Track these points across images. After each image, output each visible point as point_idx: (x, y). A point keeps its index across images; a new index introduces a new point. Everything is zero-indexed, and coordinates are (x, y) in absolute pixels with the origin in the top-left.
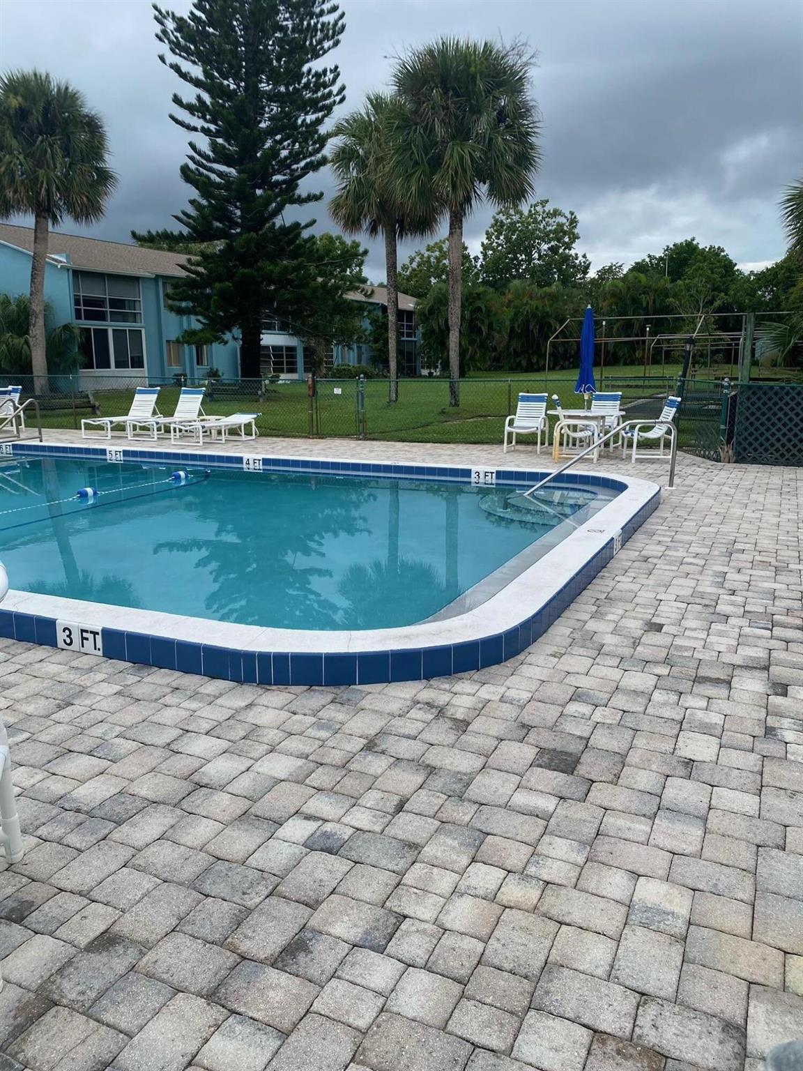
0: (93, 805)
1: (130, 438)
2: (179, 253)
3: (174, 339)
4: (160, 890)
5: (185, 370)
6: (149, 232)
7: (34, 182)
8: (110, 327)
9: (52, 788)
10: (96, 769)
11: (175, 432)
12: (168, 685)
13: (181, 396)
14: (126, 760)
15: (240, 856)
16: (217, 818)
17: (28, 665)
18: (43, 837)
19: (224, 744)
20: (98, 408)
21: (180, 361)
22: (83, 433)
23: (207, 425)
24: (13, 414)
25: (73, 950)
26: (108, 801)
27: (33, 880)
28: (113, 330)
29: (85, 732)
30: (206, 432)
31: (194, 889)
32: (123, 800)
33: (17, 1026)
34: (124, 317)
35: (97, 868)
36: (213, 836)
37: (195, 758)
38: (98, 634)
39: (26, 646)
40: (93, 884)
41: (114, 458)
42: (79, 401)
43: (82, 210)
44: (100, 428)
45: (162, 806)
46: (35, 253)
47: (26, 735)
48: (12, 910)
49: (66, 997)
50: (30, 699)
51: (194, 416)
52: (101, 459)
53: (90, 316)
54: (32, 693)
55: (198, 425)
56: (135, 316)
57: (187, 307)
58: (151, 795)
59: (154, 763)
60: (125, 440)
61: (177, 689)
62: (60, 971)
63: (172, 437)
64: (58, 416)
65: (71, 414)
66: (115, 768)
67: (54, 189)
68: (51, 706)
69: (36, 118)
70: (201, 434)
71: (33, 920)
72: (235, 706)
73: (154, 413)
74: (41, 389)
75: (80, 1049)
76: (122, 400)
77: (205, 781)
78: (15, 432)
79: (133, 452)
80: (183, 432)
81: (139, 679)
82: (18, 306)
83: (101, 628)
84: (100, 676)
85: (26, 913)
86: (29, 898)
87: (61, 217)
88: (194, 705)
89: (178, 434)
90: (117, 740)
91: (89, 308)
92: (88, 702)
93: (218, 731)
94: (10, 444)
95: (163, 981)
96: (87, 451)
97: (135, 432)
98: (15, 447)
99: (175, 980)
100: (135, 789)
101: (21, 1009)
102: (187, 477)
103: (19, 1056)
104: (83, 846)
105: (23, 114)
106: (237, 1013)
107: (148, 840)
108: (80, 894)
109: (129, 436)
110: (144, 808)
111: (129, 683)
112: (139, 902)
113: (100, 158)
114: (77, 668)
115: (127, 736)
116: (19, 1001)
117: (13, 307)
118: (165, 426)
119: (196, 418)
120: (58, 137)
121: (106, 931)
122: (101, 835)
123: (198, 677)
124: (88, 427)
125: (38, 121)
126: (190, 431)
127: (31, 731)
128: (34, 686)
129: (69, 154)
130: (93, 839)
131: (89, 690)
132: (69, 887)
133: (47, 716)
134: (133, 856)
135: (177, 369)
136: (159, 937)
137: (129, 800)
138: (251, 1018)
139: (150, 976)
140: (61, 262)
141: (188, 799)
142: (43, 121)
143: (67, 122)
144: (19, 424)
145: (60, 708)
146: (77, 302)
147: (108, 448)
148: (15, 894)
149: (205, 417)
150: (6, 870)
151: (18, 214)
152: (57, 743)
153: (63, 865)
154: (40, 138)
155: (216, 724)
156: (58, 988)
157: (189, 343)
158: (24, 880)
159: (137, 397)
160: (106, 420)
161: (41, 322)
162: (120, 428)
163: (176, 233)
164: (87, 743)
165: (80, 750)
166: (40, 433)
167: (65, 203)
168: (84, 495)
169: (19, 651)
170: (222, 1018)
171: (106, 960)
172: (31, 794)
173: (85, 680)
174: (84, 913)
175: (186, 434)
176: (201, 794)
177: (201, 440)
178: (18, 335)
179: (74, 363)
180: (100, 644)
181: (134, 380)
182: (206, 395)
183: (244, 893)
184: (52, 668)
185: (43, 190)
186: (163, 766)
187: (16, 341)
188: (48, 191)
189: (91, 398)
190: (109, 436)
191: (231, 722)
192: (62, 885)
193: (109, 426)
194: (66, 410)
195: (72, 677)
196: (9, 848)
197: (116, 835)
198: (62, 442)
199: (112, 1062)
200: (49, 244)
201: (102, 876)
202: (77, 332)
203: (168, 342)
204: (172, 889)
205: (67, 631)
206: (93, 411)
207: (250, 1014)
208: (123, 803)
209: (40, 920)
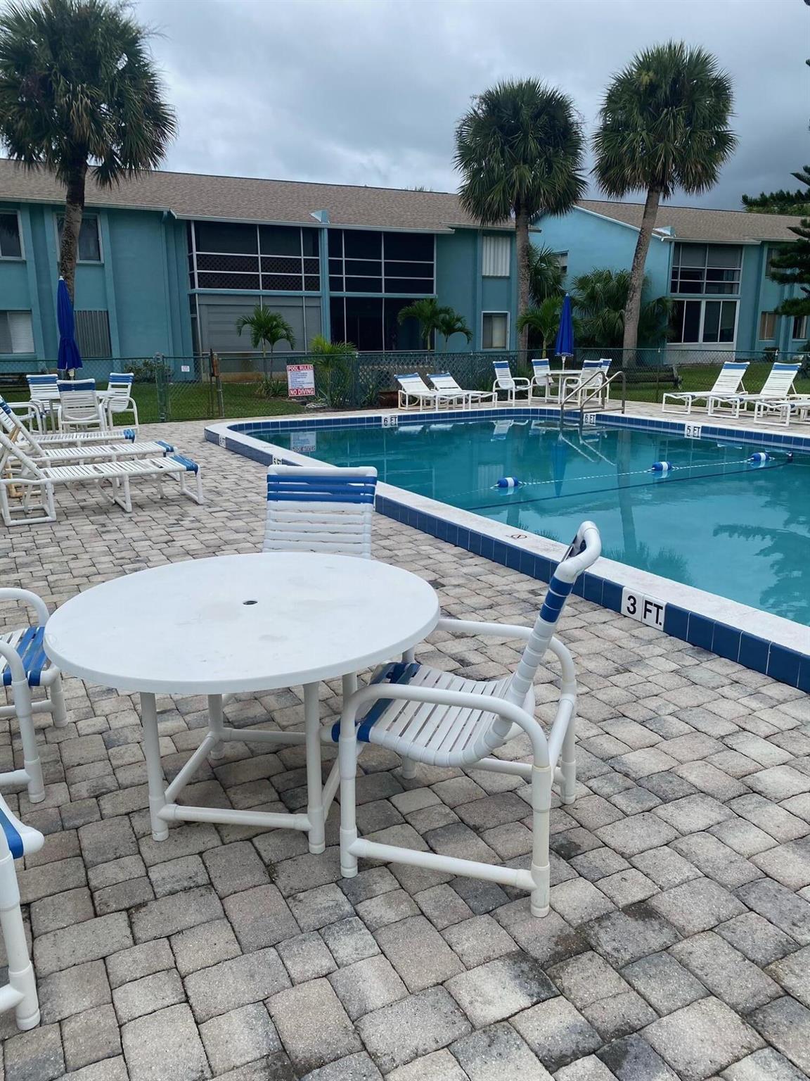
0: (641, 774)
1: (710, 414)
2: (791, 215)
3: (772, 309)
4: (701, 883)
5: (777, 343)
6: (762, 195)
7: (652, 156)
8: (703, 299)
9: (605, 745)
10: (647, 741)
11: (759, 410)
12: (727, 676)
13: (772, 371)
14: (677, 740)
15: (794, 881)
16: (770, 831)
17: (593, 625)
18: (594, 789)
19: (786, 756)
20: (680, 382)
21: (773, 334)
22: (663, 407)
23: (797, 403)
24: (601, 386)
25: (611, 906)
26: (656, 776)
27: (581, 826)
28: (707, 302)
29: (639, 701)
30: (794, 412)
31: (738, 896)
32: (671, 779)
33: (557, 953)
34: (720, 289)
35: (640, 837)
36: (764, 849)
37: (750, 760)
38: (662, 608)
39: (592, 606)
40: (636, 851)
41: (691, 434)
42: (662, 374)
43: (694, 179)
44: (681, 402)
45: (710, 798)
46: (642, 228)
47: (585, 689)
48: (562, 846)
49: (602, 947)
50: (591, 656)
51: (784, 394)
52: (678, 434)
53: (686, 288)
54: (594, 651)
55: (787, 403)
56: (732, 287)
57: (792, 275)
58: (699, 783)
59: (706, 753)
60: (704, 416)
61: (737, 682)
62: (599, 919)
63: (756, 416)
64: (642, 388)
65: (654, 388)
66: (665, 745)
67: (671, 161)
68: (610, 667)
69: (665, 89)
70: (789, 414)
71: (579, 862)
72: (801, 717)
73: (739, 389)
74: (628, 362)
75: (612, 1003)
76: (707, 375)
77: (759, 787)
78: (600, 403)
79: (712, 428)
80: (768, 410)
81: (698, 662)
82: (618, 281)
83: (665, 603)
84: (658, 651)
85: (573, 854)
86: (577, 841)
87: (672, 189)
88: (754, 704)
89: (762, 412)
90: (670, 718)
91: (686, 280)
92: (644, 673)
93: (778, 739)
94: (595, 414)
95: (696, 976)
96: (666, 425)
97: (716, 409)
98: (598, 417)
99: (709, 980)
100: (683, 771)
101: (562, 939)
102: (767, 459)
103: (557, 980)
104: (629, 810)
105: (652, 88)
106: (774, 1048)
107: (694, 827)
108: (622, 855)
109: (709, 412)
110: (692, 794)
111: (687, 664)
112: (678, 886)
113: (722, 121)
114: (637, 637)
115: (681, 717)
116: (561, 931)
117: (614, 283)
118: (748, 403)
119: (785, 396)
120: (682, 107)
121: (643, 901)
122: (647, 807)
123: (761, 675)
124: (669, 401)
125: (665, 93)
126: (777, 410)
127: (591, 686)
128: (596, 645)
129: (691, 123)
130: (639, 808)
131: (647, 661)
132: (613, 845)
133: (606, 677)
134: (676, 838)
135: (769, 343)
136: (696, 930)
137: (676, 781)
138: (790, 1061)
139: (684, 965)
140: (665, 235)
141: (739, 800)
142: (670, 93)
143: (693, 89)
144: (604, 396)
145: (618, 672)
146: (674, 275)
147: (687, 423)
148: (565, 833)
149: (796, 395)
150: (560, 808)
151: (633, 190)
152: (613, 704)
153: (610, 822)
154: (665, 112)
155: (777, 730)
156: (595, 935)
157: (788, 314)
158: (574, 822)
159: (724, 372)
160: (688, 394)
161: (637, 296)
162: (701, 403)
163: (793, 193)
164: (641, 713)
165: (633, 718)
166: (623, 405)
167: (678, 175)
168: (658, 469)
169: (586, 609)
170: (757, 1045)
171: (641, 929)
172: (585, 746)
173: (644, 651)
174: (624, 874)
175: (770, 412)
176: (754, 800)
177: (788, 421)
178: (614, 309)
179: (663, 336)
180: (662, 619)
181: (720, 353)
182: (801, 371)
183: (794, 924)
184: (615, 633)
185: (660, 163)
186: (715, 758)
187: (613, 315)
188: (665, 165)
189: (675, 372)
190: (689, 411)
191: (795, 733)
192: (607, 839)
193: (690, 401)
194: (649, 384)
195: (632, 645)
196: (564, 788)
197: (660, 811)
198: (642, 415)
199: (639, 1030)
200: (657, 217)
201: (644, 846)
202: (670, 305)
203: (764, 313)
204: (714, 887)
205: (632, 600)
206: (675, 385)
207: (790, 1057)
208: (671, 782)
209: (585, 865)
